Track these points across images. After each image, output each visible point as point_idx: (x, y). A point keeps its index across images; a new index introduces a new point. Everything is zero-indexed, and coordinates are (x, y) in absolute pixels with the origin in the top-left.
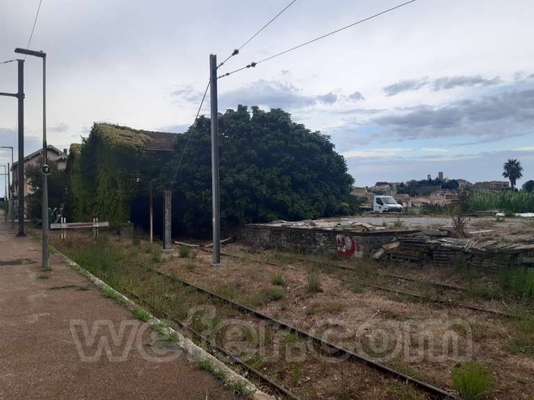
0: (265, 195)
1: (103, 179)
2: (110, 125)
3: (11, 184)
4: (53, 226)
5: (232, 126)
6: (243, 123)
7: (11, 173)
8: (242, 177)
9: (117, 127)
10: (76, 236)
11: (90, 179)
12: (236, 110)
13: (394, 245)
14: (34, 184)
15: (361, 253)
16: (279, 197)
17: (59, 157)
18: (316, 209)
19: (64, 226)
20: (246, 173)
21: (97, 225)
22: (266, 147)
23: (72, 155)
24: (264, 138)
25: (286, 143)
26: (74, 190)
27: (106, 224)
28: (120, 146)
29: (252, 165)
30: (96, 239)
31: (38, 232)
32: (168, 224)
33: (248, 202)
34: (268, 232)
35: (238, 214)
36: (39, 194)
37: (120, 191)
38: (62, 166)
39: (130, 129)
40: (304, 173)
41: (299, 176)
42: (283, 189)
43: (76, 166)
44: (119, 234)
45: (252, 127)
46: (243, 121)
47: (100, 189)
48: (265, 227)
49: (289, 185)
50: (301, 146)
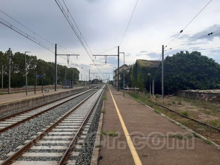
0: (186, 81)
1: (139, 76)
2: (141, 60)
3: (114, 76)
4: (126, 88)
5: (177, 59)
6: (181, 58)
7: (114, 73)
8: (178, 76)
9: (143, 60)
10: (131, 91)
11: (135, 76)
12: (180, 53)
13: (215, 97)
14: (121, 77)
15: (207, 99)
16: (191, 82)
17: (128, 68)
18: (206, 86)
19: (128, 88)
20: (180, 74)
21: (136, 89)
22: (188, 66)
23: (131, 68)
24: (188, 62)
25: (196, 64)
26: (131, 78)
27: (138, 88)
28: (143, 67)
29: (183, 72)
30: (136, 92)
31: (122, 90)
32: (153, 89)
33: (180, 84)
34: (185, 93)
35: (176, 87)
36: (122, 80)
37: (143, 80)
38: (128, 71)
39: (147, 61)
40: (202, 74)
41: (200, 75)
42: (193, 79)
43: (132, 71)
44: (142, 92)
45: (184, 59)
46: (181, 57)
47: (138, 79)
48: (184, 91)
49: (196, 78)
50: (201, 65)
